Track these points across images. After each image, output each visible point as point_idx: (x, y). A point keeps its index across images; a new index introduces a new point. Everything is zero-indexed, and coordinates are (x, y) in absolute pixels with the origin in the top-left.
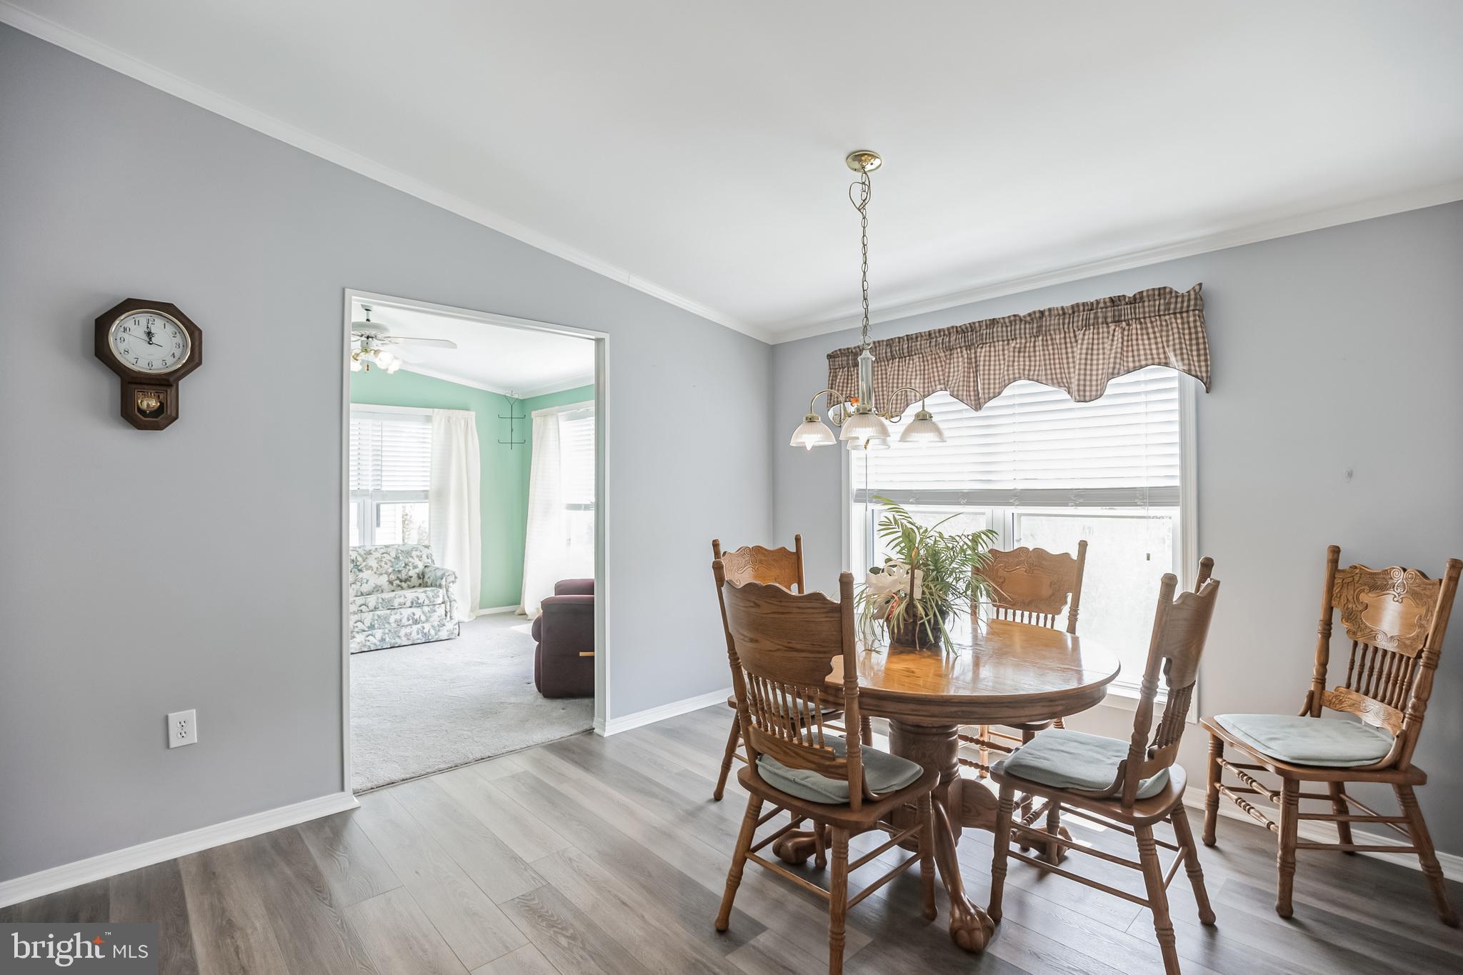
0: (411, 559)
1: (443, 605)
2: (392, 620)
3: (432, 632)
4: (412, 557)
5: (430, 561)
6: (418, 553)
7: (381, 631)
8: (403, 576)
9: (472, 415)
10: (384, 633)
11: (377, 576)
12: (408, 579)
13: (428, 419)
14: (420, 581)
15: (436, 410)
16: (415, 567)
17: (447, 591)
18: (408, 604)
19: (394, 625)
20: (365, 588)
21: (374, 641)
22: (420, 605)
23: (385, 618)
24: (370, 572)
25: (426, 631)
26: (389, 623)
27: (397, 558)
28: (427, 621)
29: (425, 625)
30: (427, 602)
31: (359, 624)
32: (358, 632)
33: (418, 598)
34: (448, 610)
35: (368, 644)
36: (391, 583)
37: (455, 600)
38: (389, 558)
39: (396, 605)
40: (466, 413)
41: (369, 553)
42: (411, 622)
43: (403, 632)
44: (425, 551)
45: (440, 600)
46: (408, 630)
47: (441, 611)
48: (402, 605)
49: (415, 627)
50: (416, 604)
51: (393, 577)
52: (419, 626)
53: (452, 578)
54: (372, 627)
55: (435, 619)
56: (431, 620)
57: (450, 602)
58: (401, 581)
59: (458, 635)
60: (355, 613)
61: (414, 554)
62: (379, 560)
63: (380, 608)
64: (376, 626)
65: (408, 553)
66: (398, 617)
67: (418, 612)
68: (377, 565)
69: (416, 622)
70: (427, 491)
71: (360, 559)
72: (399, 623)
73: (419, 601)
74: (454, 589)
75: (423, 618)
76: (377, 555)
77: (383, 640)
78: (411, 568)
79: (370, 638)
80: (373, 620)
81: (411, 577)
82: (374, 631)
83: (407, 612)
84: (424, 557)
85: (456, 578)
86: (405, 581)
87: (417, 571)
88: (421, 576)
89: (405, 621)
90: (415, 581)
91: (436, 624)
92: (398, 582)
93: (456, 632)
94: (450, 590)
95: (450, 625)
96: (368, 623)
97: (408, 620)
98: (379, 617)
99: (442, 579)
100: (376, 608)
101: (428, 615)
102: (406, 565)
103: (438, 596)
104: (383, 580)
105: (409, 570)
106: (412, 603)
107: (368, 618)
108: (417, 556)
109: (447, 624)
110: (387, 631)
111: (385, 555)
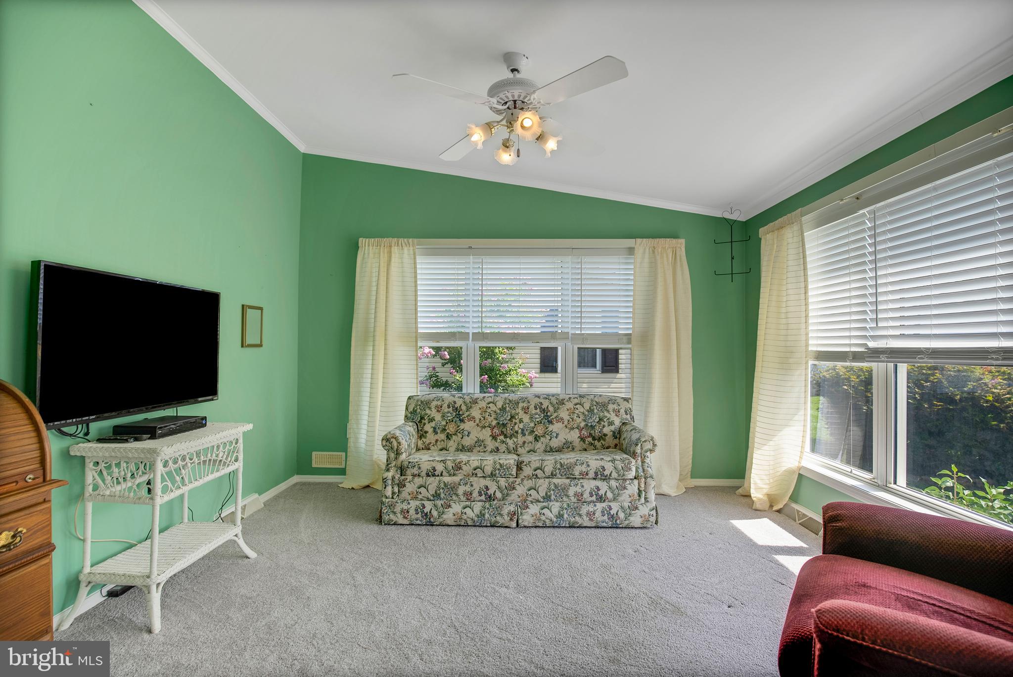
0: (606, 414)
1: (636, 482)
2: (571, 492)
3: (622, 515)
4: (608, 411)
5: (628, 416)
6: (615, 406)
7: (558, 504)
8: (597, 434)
9: (682, 242)
10: (562, 508)
11: (567, 430)
12: (603, 437)
13: (631, 251)
14: (616, 441)
15: (639, 240)
16: (611, 423)
17: (643, 462)
18: (591, 474)
19: (574, 499)
20: (555, 443)
21: (550, 515)
22: (606, 478)
23: (564, 489)
24: (560, 425)
25: (613, 512)
26: (568, 496)
27: (591, 411)
28: (615, 499)
29: (613, 505)
30: (614, 475)
31: (533, 492)
32: (532, 502)
33: (603, 468)
34: (642, 489)
35: (543, 518)
36: (583, 439)
37: (651, 477)
38: (582, 410)
39: (577, 473)
40: (674, 241)
41: (562, 402)
42: (594, 498)
43: (585, 509)
44: (624, 405)
45: (632, 474)
46: (591, 508)
47: (633, 488)
48: (584, 475)
49: (600, 506)
50: (601, 475)
51: (585, 433)
52: (604, 505)
53: (649, 446)
54: (547, 498)
55: (625, 499)
56: (620, 499)
57: (646, 478)
58: (594, 439)
59: (656, 523)
60: (529, 478)
61: (611, 407)
62: (572, 412)
63: (558, 475)
64: (553, 497)
65: (604, 406)
66: (578, 489)
67: (603, 487)
68: (568, 418)
69: (601, 499)
70: (630, 335)
71: (551, 409)
72: (579, 496)
73: (606, 473)
74: (651, 458)
75: (610, 495)
76: (570, 405)
77: (560, 516)
78: (606, 424)
79: (546, 511)
80: (549, 489)
81: (605, 435)
82: (551, 503)
83: (589, 485)
84: (622, 411)
85: (654, 445)
86: (599, 440)
87: (612, 428)
88: (617, 434)
89: (586, 495)
90: (610, 440)
91: (626, 504)
92: (590, 439)
93: (653, 519)
94: (647, 460)
95: (644, 510)
96: (542, 493)
97: (591, 496)
98: (556, 486)
99: (637, 445)
100: (553, 475)
101: (616, 492)
102: (601, 420)
103: (630, 469)
104: (574, 436)
105: (604, 426)
106: (596, 473)
107: (543, 485)
108: (614, 410)
109: (640, 507)
110: (565, 506)
111: (578, 406)
